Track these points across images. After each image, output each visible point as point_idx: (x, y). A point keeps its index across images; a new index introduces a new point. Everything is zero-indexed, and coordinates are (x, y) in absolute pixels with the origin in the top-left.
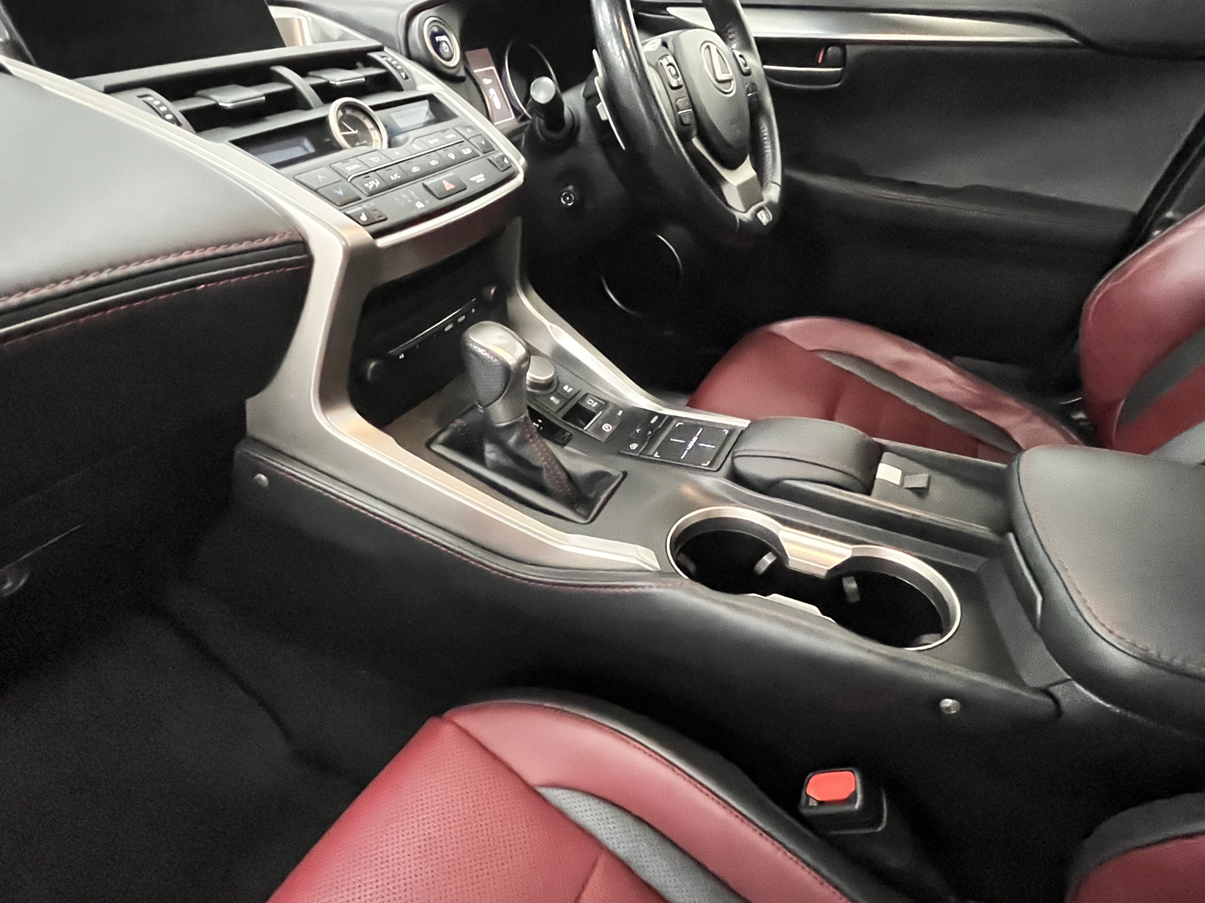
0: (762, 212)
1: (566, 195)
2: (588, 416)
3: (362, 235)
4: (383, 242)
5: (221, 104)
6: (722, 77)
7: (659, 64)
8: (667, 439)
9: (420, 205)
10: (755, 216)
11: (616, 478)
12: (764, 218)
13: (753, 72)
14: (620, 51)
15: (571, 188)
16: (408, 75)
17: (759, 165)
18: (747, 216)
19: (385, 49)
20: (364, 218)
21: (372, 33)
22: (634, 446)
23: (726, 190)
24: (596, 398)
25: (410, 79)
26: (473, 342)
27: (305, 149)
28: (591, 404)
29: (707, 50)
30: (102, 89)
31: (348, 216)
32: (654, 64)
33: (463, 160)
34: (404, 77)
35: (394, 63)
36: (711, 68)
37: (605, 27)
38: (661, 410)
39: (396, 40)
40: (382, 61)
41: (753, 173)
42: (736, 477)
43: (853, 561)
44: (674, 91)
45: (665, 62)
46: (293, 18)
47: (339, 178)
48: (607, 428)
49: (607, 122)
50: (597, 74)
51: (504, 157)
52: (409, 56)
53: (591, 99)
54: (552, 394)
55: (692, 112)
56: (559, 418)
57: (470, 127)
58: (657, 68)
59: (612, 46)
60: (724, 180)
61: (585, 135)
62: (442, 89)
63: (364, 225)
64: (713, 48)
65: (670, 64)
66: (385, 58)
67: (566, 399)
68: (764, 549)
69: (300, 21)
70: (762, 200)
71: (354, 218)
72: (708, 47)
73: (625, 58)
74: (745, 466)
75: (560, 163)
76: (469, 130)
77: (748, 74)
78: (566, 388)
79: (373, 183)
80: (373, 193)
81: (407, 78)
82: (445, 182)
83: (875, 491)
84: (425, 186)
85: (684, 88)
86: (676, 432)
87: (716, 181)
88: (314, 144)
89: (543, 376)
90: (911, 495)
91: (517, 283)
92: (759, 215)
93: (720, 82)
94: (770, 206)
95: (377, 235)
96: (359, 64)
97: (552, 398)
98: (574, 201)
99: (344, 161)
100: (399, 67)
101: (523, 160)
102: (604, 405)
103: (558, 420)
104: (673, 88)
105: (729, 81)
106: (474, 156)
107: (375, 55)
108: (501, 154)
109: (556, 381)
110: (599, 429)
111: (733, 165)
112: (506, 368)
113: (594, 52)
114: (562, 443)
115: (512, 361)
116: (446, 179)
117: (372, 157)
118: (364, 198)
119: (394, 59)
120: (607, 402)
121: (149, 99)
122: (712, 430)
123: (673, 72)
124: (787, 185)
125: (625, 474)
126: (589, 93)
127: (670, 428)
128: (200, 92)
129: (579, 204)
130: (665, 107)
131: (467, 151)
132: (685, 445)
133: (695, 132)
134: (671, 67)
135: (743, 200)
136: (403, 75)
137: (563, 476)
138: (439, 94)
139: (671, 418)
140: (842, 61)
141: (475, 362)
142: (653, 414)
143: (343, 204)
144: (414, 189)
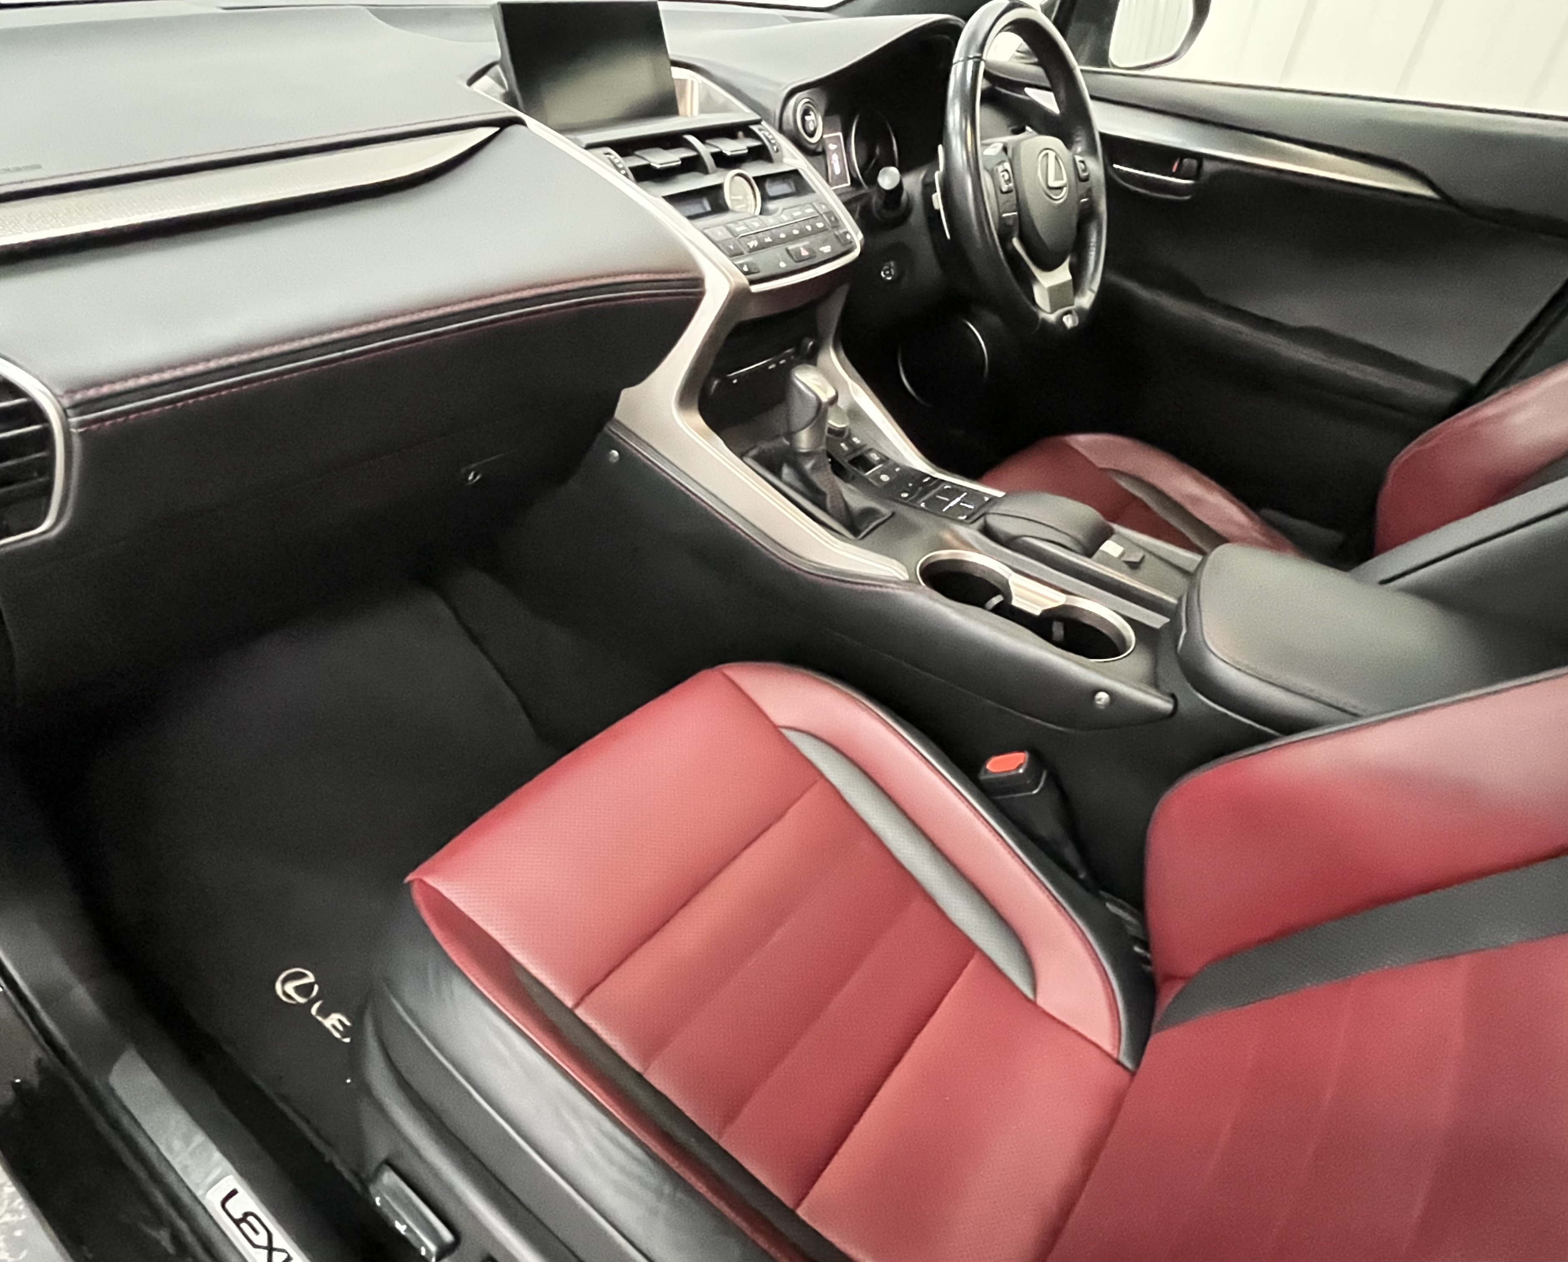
0: (1069, 316)
1: (886, 270)
2: (869, 465)
3: (744, 280)
4: (755, 289)
5: (652, 164)
6: (1053, 183)
7: (995, 170)
8: (934, 495)
9: (783, 265)
10: (1060, 319)
11: (883, 516)
12: (1069, 322)
13: (1092, 178)
14: (962, 151)
15: (892, 264)
16: (779, 148)
17: (1077, 271)
18: (1052, 318)
19: (763, 123)
20: (745, 269)
21: (753, 105)
22: (905, 495)
23: (1036, 290)
24: (878, 453)
25: (779, 153)
26: (796, 377)
27: (705, 208)
28: (875, 457)
29: (1045, 158)
30: (584, 146)
31: (736, 265)
32: (989, 167)
33: (816, 231)
34: (775, 149)
35: (770, 137)
36: (1045, 177)
37: (954, 125)
38: (934, 474)
39: (773, 114)
40: (760, 134)
41: (1068, 277)
42: (987, 531)
43: (1064, 607)
44: (1005, 195)
45: (1000, 168)
46: (685, 81)
47: (730, 236)
48: (885, 478)
49: (938, 212)
50: (938, 169)
51: (847, 232)
52: (781, 130)
53: (928, 188)
54: (842, 441)
55: (1017, 216)
56: (846, 461)
57: (824, 204)
58: (993, 174)
59: (956, 143)
60: (1035, 278)
61: (917, 218)
62: (806, 166)
63: (746, 273)
64: (1052, 155)
65: (1007, 171)
66: (763, 132)
67: (853, 447)
68: (996, 592)
69: (692, 83)
70: (1072, 305)
71: (740, 267)
72: (1047, 154)
73: (965, 157)
74: (995, 522)
75: (888, 238)
76: (823, 207)
77: (1086, 179)
78: (855, 439)
79: (753, 243)
80: (755, 249)
81: (777, 150)
82: (802, 249)
83: (1096, 556)
84: (788, 251)
85: (1014, 193)
86: (944, 492)
87: (1027, 281)
88: (711, 205)
89: (838, 424)
90: (1125, 567)
91: (830, 341)
92: (1065, 319)
93: (1051, 188)
94: (1080, 312)
95: (752, 282)
96: (740, 134)
97: (843, 445)
98: (893, 276)
99: (735, 222)
100: (773, 141)
101: (861, 236)
102: (885, 460)
103: (845, 462)
104: (1002, 192)
105: (1060, 188)
106: (824, 230)
107: (755, 128)
108: (845, 230)
109: (846, 434)
110: (877, 477)
111: (1049, 266)
112: (820, 403)
113: (940, 148)
114: (846, 480)
115: (825, 399)
116: (804, 247)
117: (753, 221)
118: (746, 253)
119: (770, 134)
120: (888, 459)
121: (612, 157)
122: (973, 495)
123: (1007, 177)
124: (1105, 292)
125: (893, 514)
126: (928, 180)
127: (939, 488)
128: (637, 153)
129: (897, 280)
130: (991, 208)
131: (820, 225)
132: (948, 503)
133: (1016, 233)
134: (1005, 173)
135: (1051, 302)
136: (775, 148)
137: (842, 505)
138: (803, 170)
139: (943, 481)
140: (1197, 174)
141: (796, 393)
142: (928, 476)
143: (734, 255)
144: (778, 252)
